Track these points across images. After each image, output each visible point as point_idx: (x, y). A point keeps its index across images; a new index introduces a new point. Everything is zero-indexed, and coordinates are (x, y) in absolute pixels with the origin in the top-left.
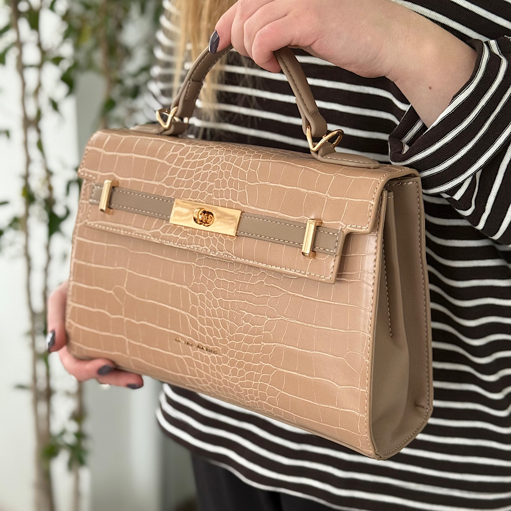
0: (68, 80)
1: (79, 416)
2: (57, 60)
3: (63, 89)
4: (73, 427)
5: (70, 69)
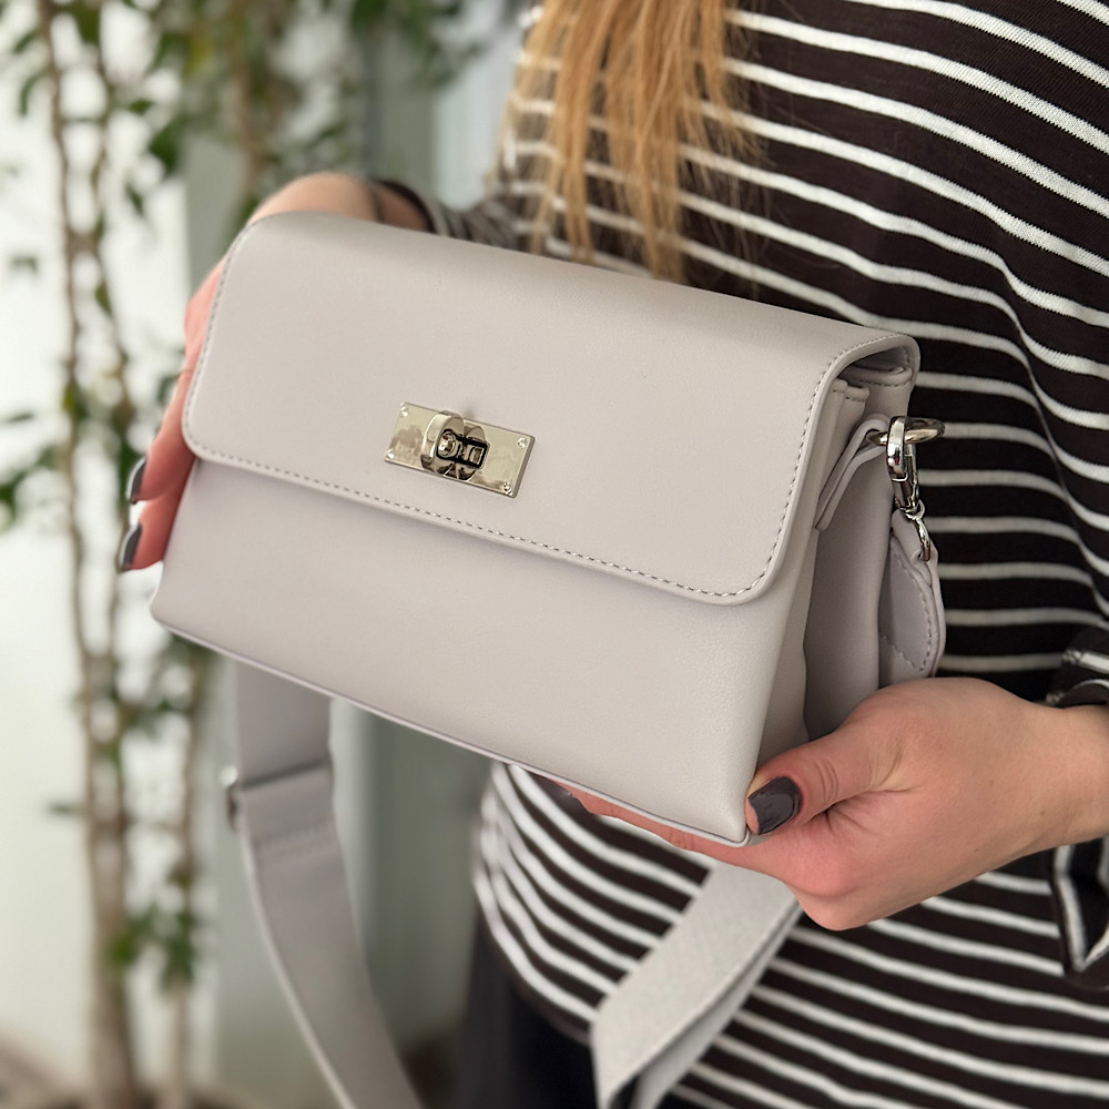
0: (166, 151)
1: (184, 875)
2: (141, 107)
3: (152, 169)
4: (170, 900)
5: (169, 128)
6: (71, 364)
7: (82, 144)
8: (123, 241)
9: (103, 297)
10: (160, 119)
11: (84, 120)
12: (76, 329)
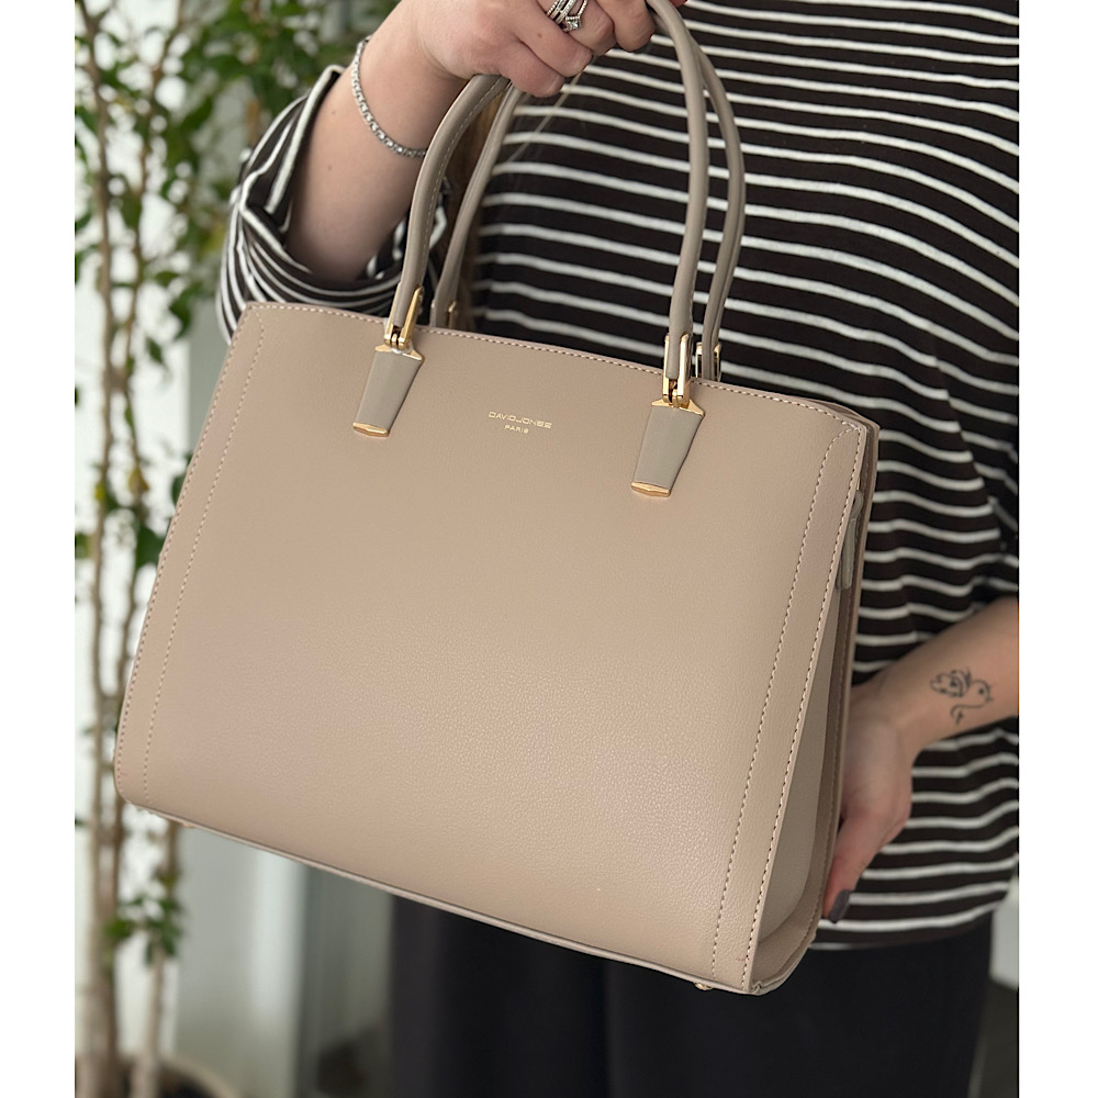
0: (181, 311)
1: (168, 874)
2: (165, 279)
3: (172, 325)
4: (157, 890)
5: (185, 294)
6: (104, 468)
7: (122, 301)
8: (146, 378)
9: (129, 417)
10: (178, 287)
11: (123, 285)
12: (110, 442)
